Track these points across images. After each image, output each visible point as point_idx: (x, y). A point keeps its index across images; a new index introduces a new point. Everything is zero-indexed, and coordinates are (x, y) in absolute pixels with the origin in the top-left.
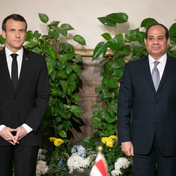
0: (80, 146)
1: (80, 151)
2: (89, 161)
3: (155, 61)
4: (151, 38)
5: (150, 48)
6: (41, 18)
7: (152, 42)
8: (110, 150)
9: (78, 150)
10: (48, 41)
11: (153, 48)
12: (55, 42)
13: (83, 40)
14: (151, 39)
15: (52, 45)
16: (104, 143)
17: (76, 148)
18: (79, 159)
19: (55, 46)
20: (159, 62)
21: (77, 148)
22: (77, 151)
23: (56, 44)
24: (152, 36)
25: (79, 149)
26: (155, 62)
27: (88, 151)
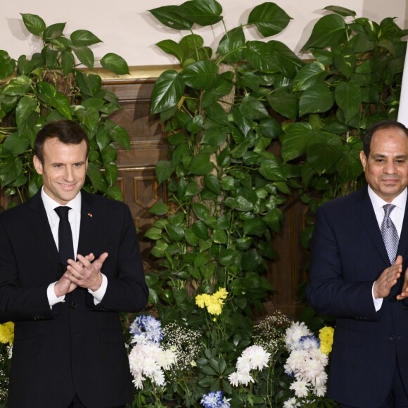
0: (149, 317)
1: (150, 329)
2: (175, 353)
3: (385, 203)
4: (380, 158)
5: (376, 180)
6: (29, 25)
7: (382, 168)
8: (215, 320)
9: (147, 329)
10: (47, 73)
11: (383, 180)
12: (62, 76)
13: (123, 64)
14: (380, 161)
15: (58, 82)
16: (202, 307)
17: (142, 324)
18: (153, 352)
19: (64, 84)
20: (395, 206)
21: (144, 323)
22: (143, 330)
23: (66, 79)
24: (383, 156)
25: (149, 326)
26: (385, 207)
27: (170, 330)
